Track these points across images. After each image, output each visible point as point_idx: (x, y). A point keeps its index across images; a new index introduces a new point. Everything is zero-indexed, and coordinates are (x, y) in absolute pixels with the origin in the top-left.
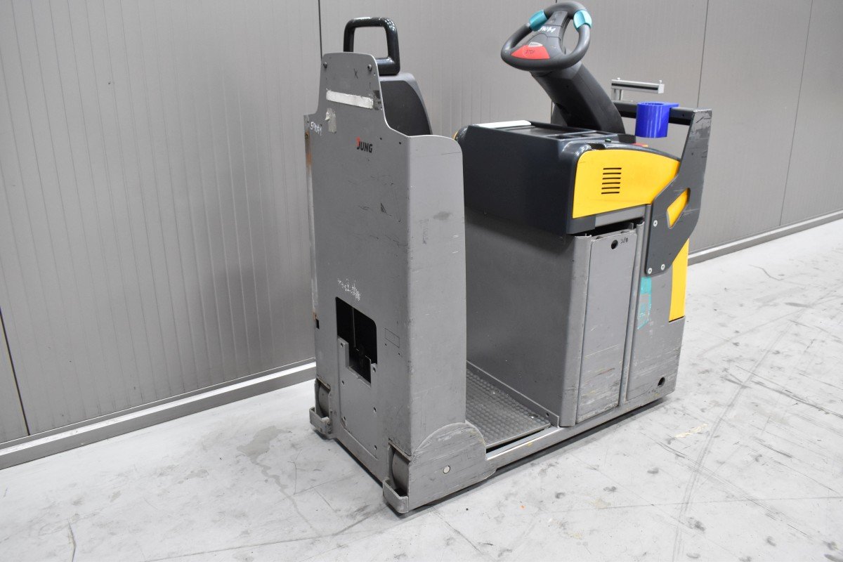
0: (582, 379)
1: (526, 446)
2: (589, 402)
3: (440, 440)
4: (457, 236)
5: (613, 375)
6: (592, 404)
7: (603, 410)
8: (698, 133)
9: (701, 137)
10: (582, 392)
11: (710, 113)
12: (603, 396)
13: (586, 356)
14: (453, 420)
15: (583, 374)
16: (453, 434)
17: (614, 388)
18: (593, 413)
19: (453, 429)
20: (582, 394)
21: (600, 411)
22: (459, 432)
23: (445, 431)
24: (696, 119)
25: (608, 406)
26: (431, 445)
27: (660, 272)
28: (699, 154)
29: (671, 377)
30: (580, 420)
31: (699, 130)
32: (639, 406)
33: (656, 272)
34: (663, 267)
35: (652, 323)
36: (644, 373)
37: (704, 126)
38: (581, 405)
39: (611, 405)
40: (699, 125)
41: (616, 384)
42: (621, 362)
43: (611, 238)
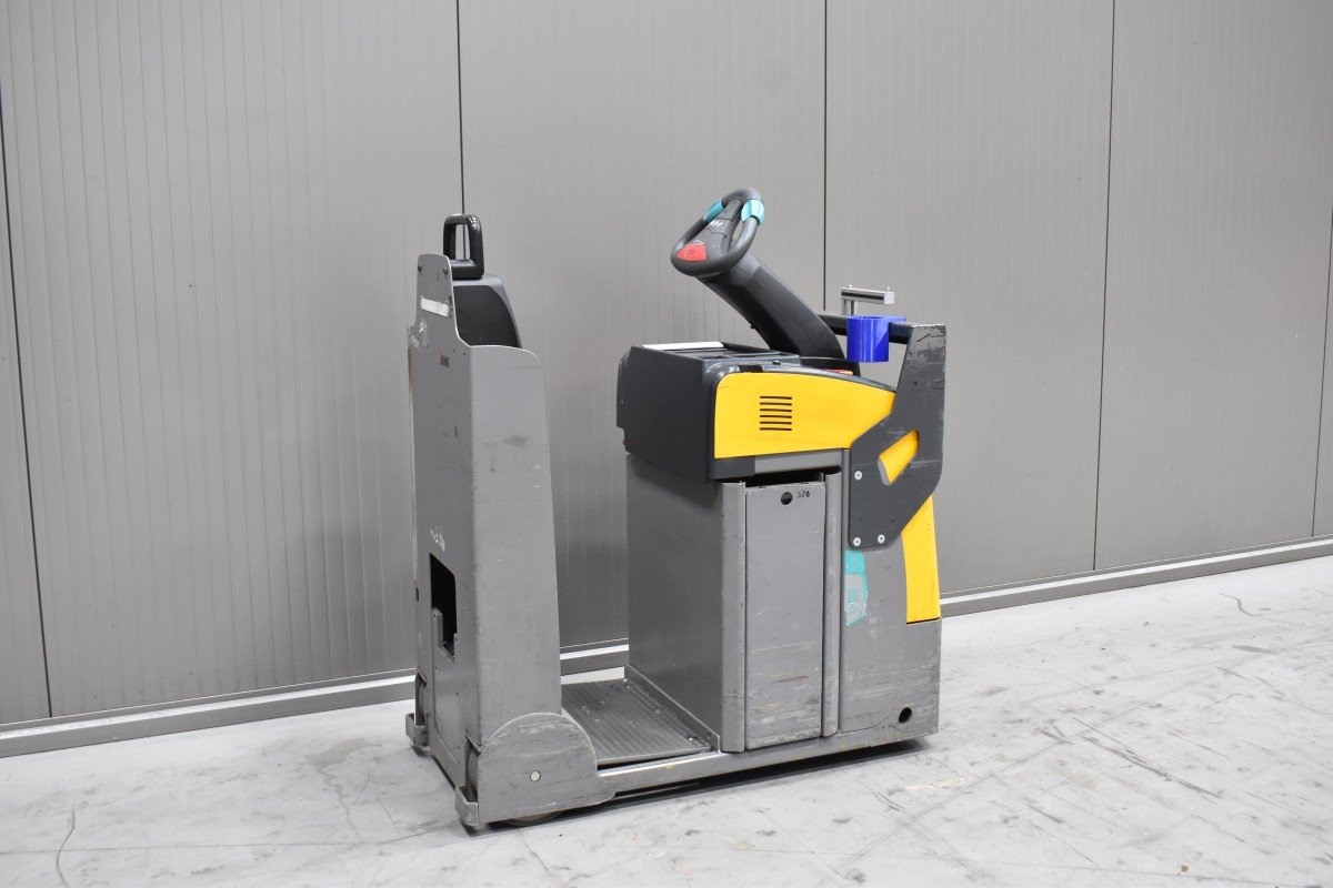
0: (749, 684)
1: (664, 769)
2: (766, 721)
3: (522, 731)
4: (538, 467)
5: (805, 686)
6: (771, 724)
7: (794, 738)
8: (922, 355)
9: (928, 361)
10: (750, 703)
11: (943, 329)
12: (791, 715)
13: (752, 651)
14: (543, 708)
15: (750, 676)
16: (544, 727)
17: (810, 707)
18: (775, 740)
19: (543, 719)
20: (752, 707)
21: (787, 738)
22: (552, 726)
23: (531, 720)
24: (915, 337)
25: (801, 733)
26: (509, 736)
27: (877, 546)
28: (928, 385)
29: (925, 711)
30: (752, 745)
31: (924, 352)
32: (866, 745)
33: (869, 544)
34: (881, 539)
35: (873, 620)
36: (868, 694)
37: (933, 347)
38: (751, 722)
39: (808, 733)
40: (923, 346)
41: (813, 701)
42: (818, 669)
43: (780, 489)
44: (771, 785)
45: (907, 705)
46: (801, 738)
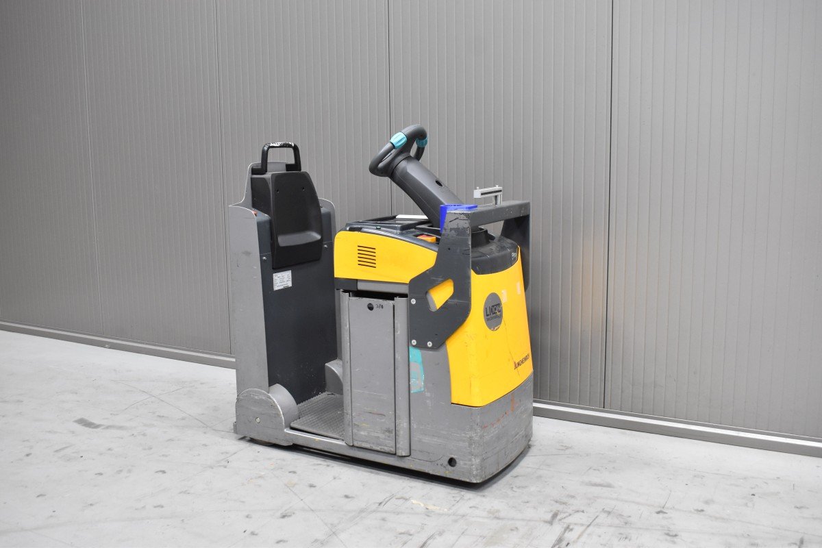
0: (354, 408)
1: (315, 439)
2: (362, 433)
3: (252, 395)
4: (255, 267)
5: (383, 420)
6: (365, 436)
7: (379, 449)
8: (453, 231)
9: (458, 235)
10: (354, 419)
12: (376, 435)
13: (354, 390)
14: (260, 387)
15: (354, 404)
16: (260, 397)
17: (387, 434)
18: (367, 446)
19: (260, 393)
20: (355, 422)
21: (375, 448)
22: (264, 398)
23: (256, 392)
24: (448, 218)
25: (382, 447)
27: (427, 348)
28: (458, 251)
29: (465, 464)
30: (356, 444)
31: (454, 229)
32: (426, 471)
33: (421, 346)
34: (430, 344)
35: (428, 394)
36: (426, 439)
37: (460, 226)
38: (355, 431)
39: (387, 449)
40: (454, 225)
41: (389, 431)
42: (392, 413)
43: (367, 301)
44: (371, 472)
45: (453, 456)
46: (382, 450)
